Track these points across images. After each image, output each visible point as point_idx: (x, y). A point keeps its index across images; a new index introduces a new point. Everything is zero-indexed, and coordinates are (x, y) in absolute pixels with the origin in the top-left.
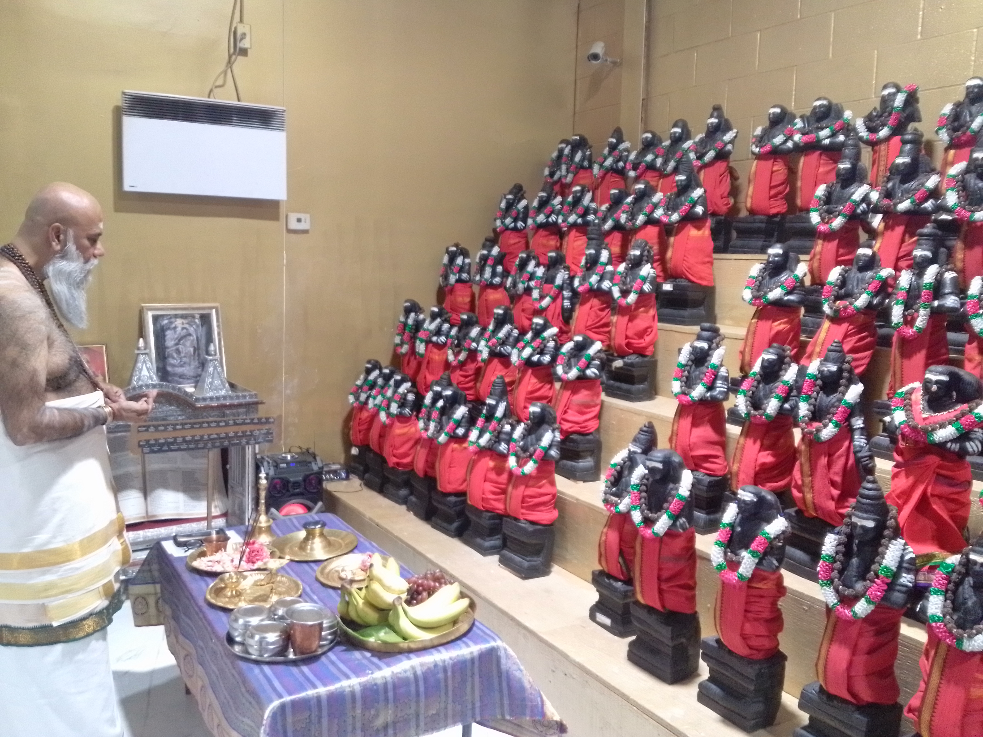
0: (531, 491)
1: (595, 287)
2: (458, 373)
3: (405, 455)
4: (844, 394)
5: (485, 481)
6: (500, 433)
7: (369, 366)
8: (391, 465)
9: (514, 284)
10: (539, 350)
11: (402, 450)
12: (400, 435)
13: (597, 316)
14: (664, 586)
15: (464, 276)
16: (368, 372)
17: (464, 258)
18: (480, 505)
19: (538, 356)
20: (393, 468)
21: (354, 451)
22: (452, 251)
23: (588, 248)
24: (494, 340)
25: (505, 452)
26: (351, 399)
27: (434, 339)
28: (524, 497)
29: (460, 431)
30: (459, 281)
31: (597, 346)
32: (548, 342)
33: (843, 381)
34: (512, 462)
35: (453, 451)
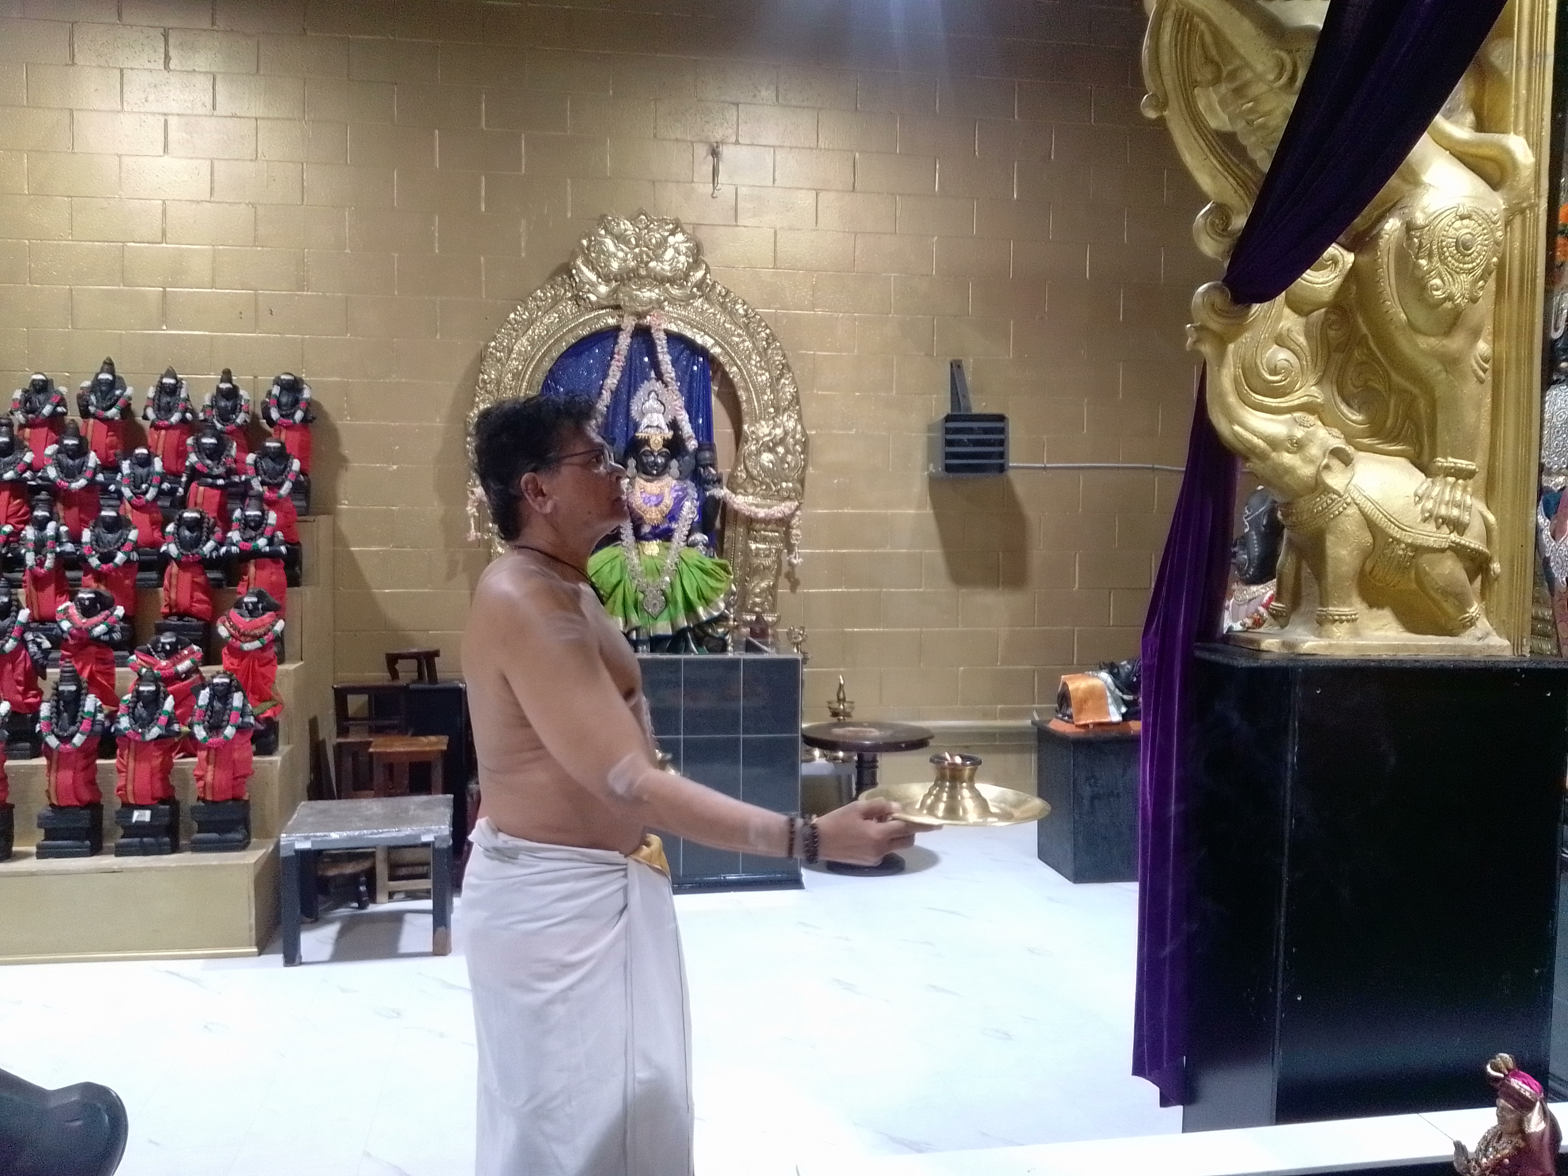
4: (16, 617)
33: (14, 608)
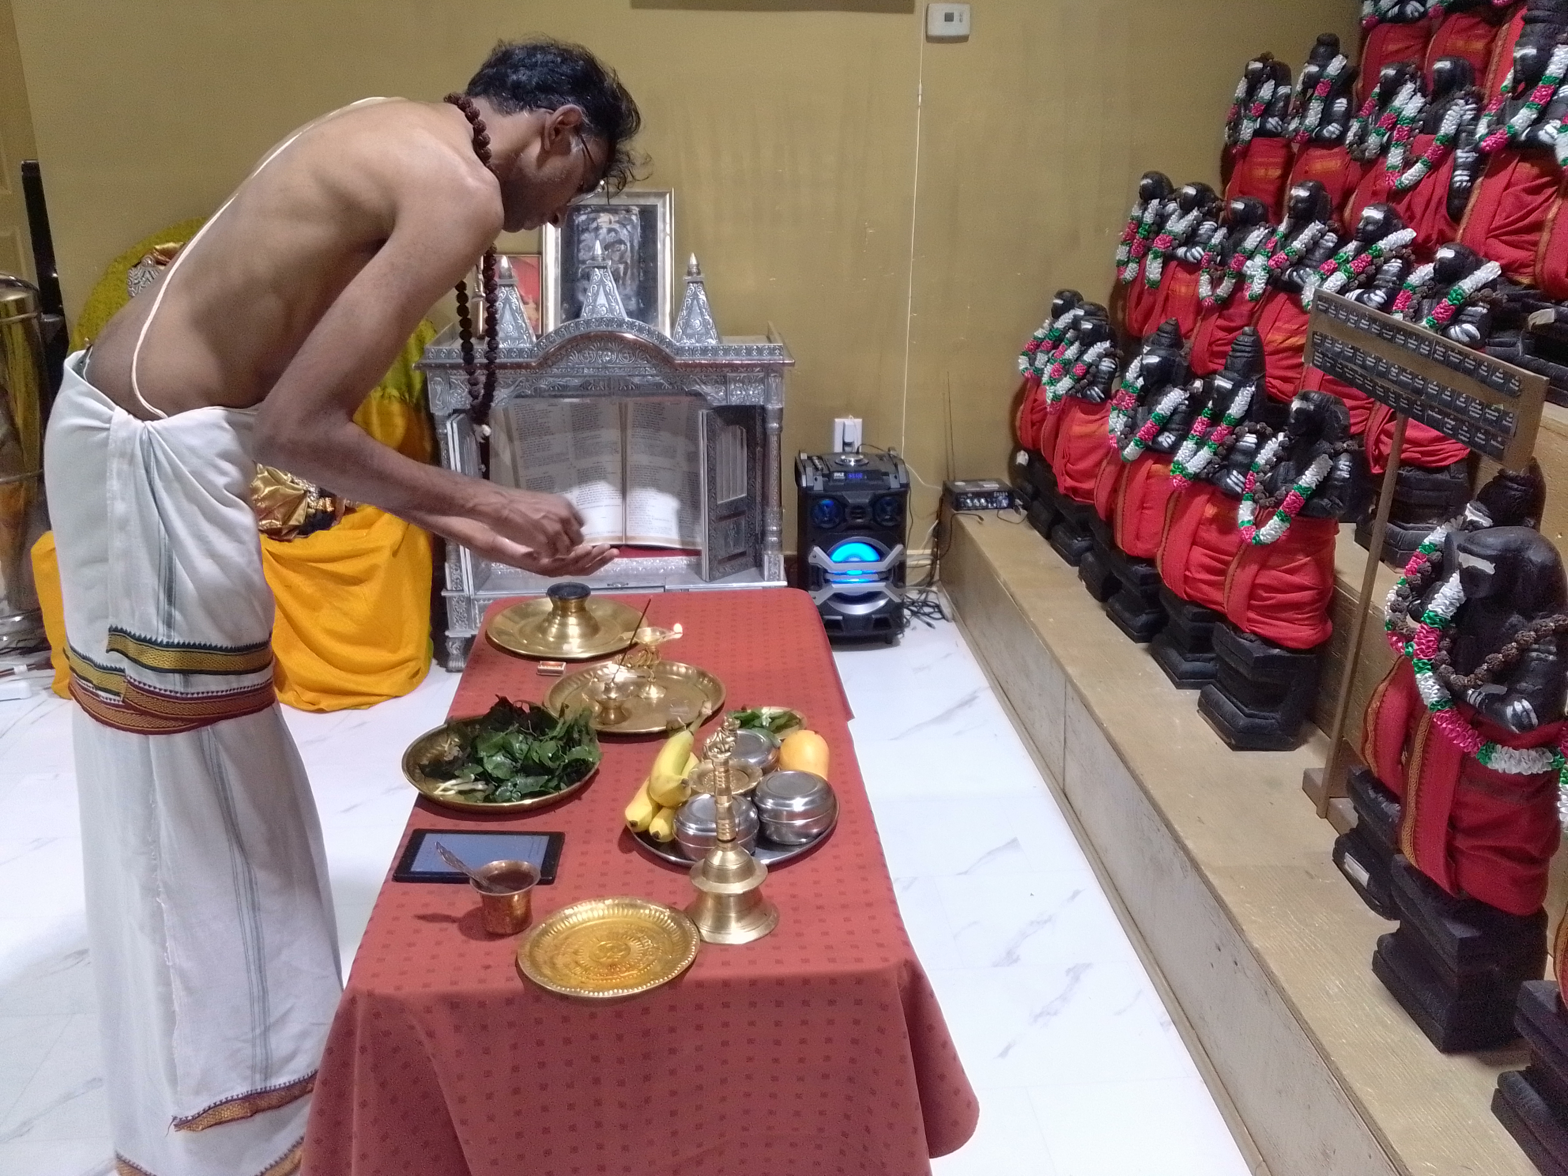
0: (1269, 577)
1: (1523, 137)
2: (1215, 321)
3: (1089, 474)
5: (1194, 543)
6: (1232, 449)
7: (1060, 302)
8: (1062, 490)
9: (1362, 138)
10: (1362, 277)
11: (1083, 465)
12: (1082, 437)
13: (1521, 205)
14: (1461, 843)
15: (1272, 122)
16: (1057, 313)
17: (1276, 86)
18: (1181, 590)
19: (1359, 291)
20: (1066, 496)
21: (1022, 458)
22: (1254, 72)
23: (1522, 45)
24: (1282, 255)
25: (1239, 490)
26: (1023, 363)
27: (1181, 251)
28: (1254, 586)
29: (1166, 440)
30: (1256, 133)
31: (1490, 271)
32: (1386, 262)
34: (1245, 512)
35: (1149, 476)
